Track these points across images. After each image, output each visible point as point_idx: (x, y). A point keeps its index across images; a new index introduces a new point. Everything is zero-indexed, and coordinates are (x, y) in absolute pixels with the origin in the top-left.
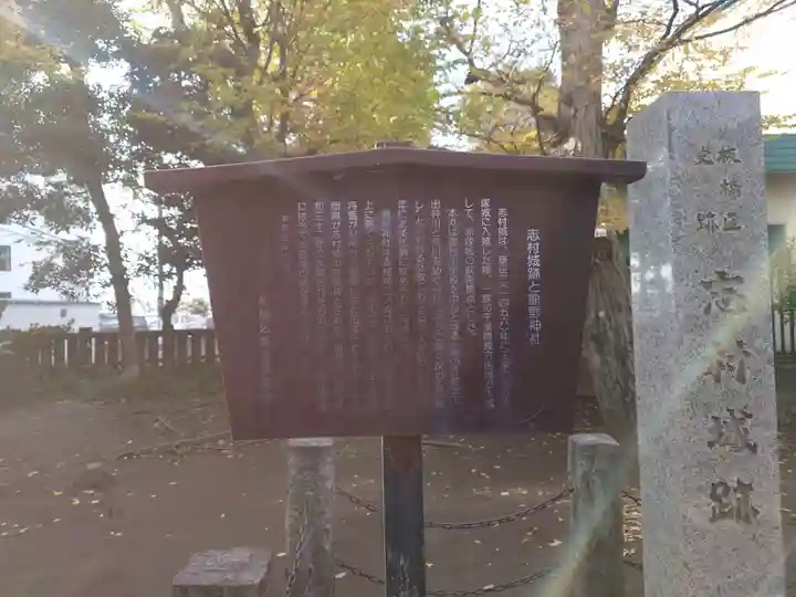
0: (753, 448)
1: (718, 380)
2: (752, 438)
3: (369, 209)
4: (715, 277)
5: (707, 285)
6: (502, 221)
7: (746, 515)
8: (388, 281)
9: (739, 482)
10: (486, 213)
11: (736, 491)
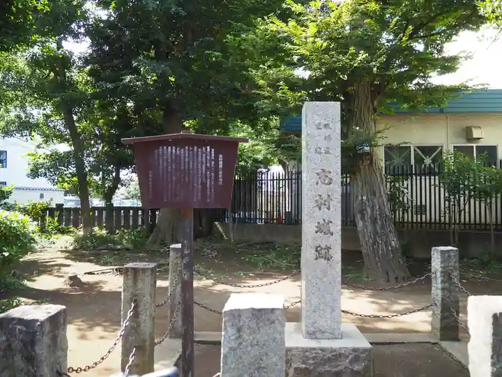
0: (332, 234)
1: (320, 209)
2: (332, 230)
3: (178, 149)
4: (320, 171)
6: (213, 152)
7: (328, 259)
8: (182, 168)
9: (326, 246)
10: (208, 150)
11: (325, 249)
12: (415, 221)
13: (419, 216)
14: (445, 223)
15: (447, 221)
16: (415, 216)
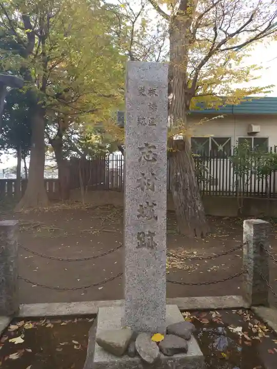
0: (156, 218)
1: (142, 189)
2: (156, 214)
4: (144, 146)
5: (141, 149)
7: (152, 246)
9: (149, 232)
11: (148, 236)
12: (212, 190)
13: (215, 186)
14: (233, 192)
15: (235, 190)
16: (212, 187)
